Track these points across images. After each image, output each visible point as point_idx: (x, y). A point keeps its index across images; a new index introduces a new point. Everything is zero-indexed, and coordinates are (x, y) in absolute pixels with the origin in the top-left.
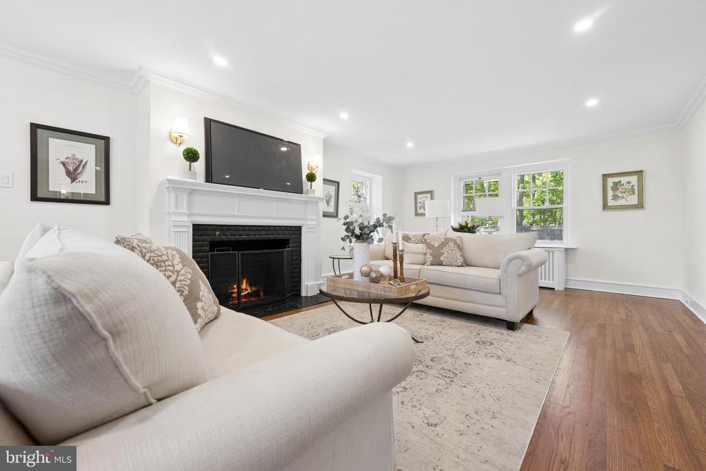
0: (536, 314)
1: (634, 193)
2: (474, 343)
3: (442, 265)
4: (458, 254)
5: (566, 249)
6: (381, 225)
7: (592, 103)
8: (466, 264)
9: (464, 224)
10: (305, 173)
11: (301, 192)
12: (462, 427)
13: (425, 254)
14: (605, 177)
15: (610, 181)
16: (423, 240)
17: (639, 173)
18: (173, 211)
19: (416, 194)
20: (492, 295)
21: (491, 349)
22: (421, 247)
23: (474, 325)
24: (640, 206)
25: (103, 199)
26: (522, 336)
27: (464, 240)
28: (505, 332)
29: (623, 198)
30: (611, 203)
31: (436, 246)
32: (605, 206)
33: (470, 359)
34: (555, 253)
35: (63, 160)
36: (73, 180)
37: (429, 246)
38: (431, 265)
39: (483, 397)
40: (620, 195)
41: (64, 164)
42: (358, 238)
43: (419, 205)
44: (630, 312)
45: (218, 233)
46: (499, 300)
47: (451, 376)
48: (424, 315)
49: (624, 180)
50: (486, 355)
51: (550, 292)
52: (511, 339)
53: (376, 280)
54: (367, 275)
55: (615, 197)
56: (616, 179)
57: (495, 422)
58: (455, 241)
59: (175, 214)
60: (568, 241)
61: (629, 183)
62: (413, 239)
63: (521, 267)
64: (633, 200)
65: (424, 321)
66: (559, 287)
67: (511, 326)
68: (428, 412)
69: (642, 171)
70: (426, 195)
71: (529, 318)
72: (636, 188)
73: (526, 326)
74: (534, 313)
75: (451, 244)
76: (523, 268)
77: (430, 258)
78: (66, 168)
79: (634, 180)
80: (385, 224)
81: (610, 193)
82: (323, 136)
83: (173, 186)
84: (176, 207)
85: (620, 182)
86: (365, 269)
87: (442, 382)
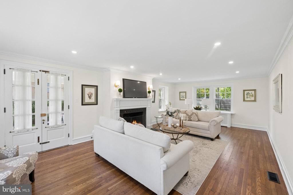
0: (220, 136)
1: (253, 97)
2: (202, 144)
3: (191, 121)
4: (196, 118)
5: (231, 114)
6: (176, 112)
7: (237, 72)
8: (199, 120)
9: (198, 107)
10: (148, 90)
11: (146, 97)
12: (200, 162)
13: (186, 117)
14: (244, 91)
15: (246, 92)
16: (185, 112)
17: (255, 90)
18: (116, 106)
19: (180, 92)
20: (206, 131)
21: (206, 146)
22: (185, 115)
23: (201, 139)
24: (255, 101)
25: (96, 103)
26: (216, 142)
27: (198, 113)
28: (210, 141)
29: (250, 98)
30: (246, 99)
31: (190, 115)
32: (244, 100)
33: (201, 148)
34: (228, 115)
35: (88, 93)
36: (90, 99)
37: (187, 115)
38: (188, 121)
39: (204, 156)
40: (249, 97)
41: (88, 94)
42: (170, 116)
43: (181, 96)
44: (249, 135)
45: (125, 111)
46: (209, 132)
47: (197, 152)
48: (186, 136)
49: (250, 92)
50: (205, 147)
51: (226, 128)
52: (212, 143)
53: (175, 128)
54: (173, 126)
55: (247, 97)
56: (248, 92)
57: (208, 161)
58: (195, 114)
59: (116, 107)
60: (232, 111)
61: (251, 93)
62: (182, 112)
63: (214, 123)
64: (253, 99)
65: (187, 138)
66: (229, 126)
67: (212, 140)
68: (192, 159)
69: (256, 90)
70: (184, 93)
71: (218, 137)
72: (254, 95)
73: (217, 140)
74: (219, 135)
75: (194, 114)
76: (215, 124)
77: (188, 119)
78: (89, 96)
79: (253, 92)
80: (177, 112)
81: (246, 96)
82: (153, 78)
83: (117, 100)
84: (117, 106)
85: (249, 93)
86: (172, 124)
87: (194, 153)
